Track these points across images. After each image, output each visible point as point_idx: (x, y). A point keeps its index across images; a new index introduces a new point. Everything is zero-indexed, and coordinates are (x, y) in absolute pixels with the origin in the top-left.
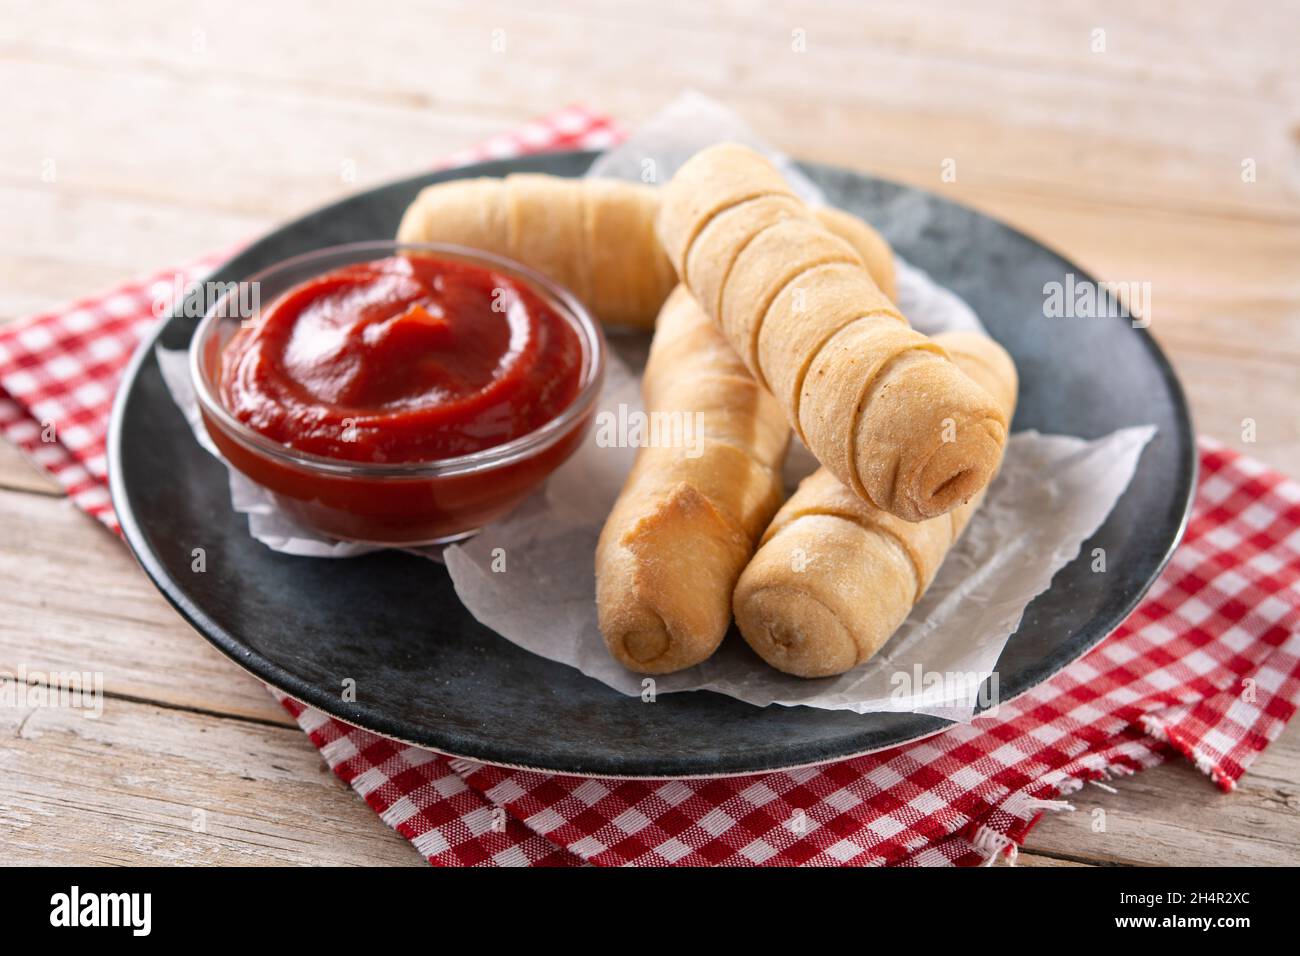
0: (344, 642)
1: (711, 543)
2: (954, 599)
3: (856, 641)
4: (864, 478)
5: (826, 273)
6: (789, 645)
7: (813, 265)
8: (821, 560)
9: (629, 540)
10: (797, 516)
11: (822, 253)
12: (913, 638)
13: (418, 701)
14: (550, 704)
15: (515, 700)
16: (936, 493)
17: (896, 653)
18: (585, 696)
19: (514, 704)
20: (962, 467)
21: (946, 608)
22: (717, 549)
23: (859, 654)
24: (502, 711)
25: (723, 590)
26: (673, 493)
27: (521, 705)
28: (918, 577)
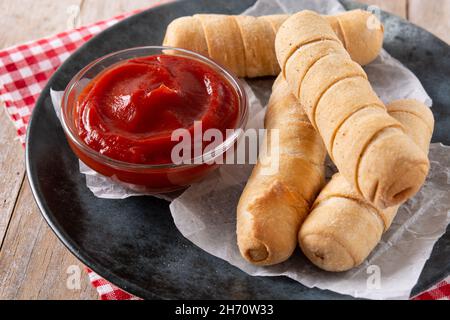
0: (124, 242)
1: (288, 209)
2: (401, 231)
3: (354, 259)
4: (361, 188)
5: (349, 83)
6: (322, 258)
7: (343, 78)
8: (340, 221)
9: (251, 208)
10: (329, 197)
11: (348, 72)
12: (381, 251)
13: (154, 277)
14: (214, 279)
15: (198, 276)
16: (395, 197)
17: (373, 259)
18: (230, 274)
19: (198, 279)
20: (408, 186)
21: (397, 236)
22: (291, 212)
23: (355, 263)
24: (192, 283)
25: (293, 232)
26: (271, 186)
27: (202, 279)
28: (384, 224)
